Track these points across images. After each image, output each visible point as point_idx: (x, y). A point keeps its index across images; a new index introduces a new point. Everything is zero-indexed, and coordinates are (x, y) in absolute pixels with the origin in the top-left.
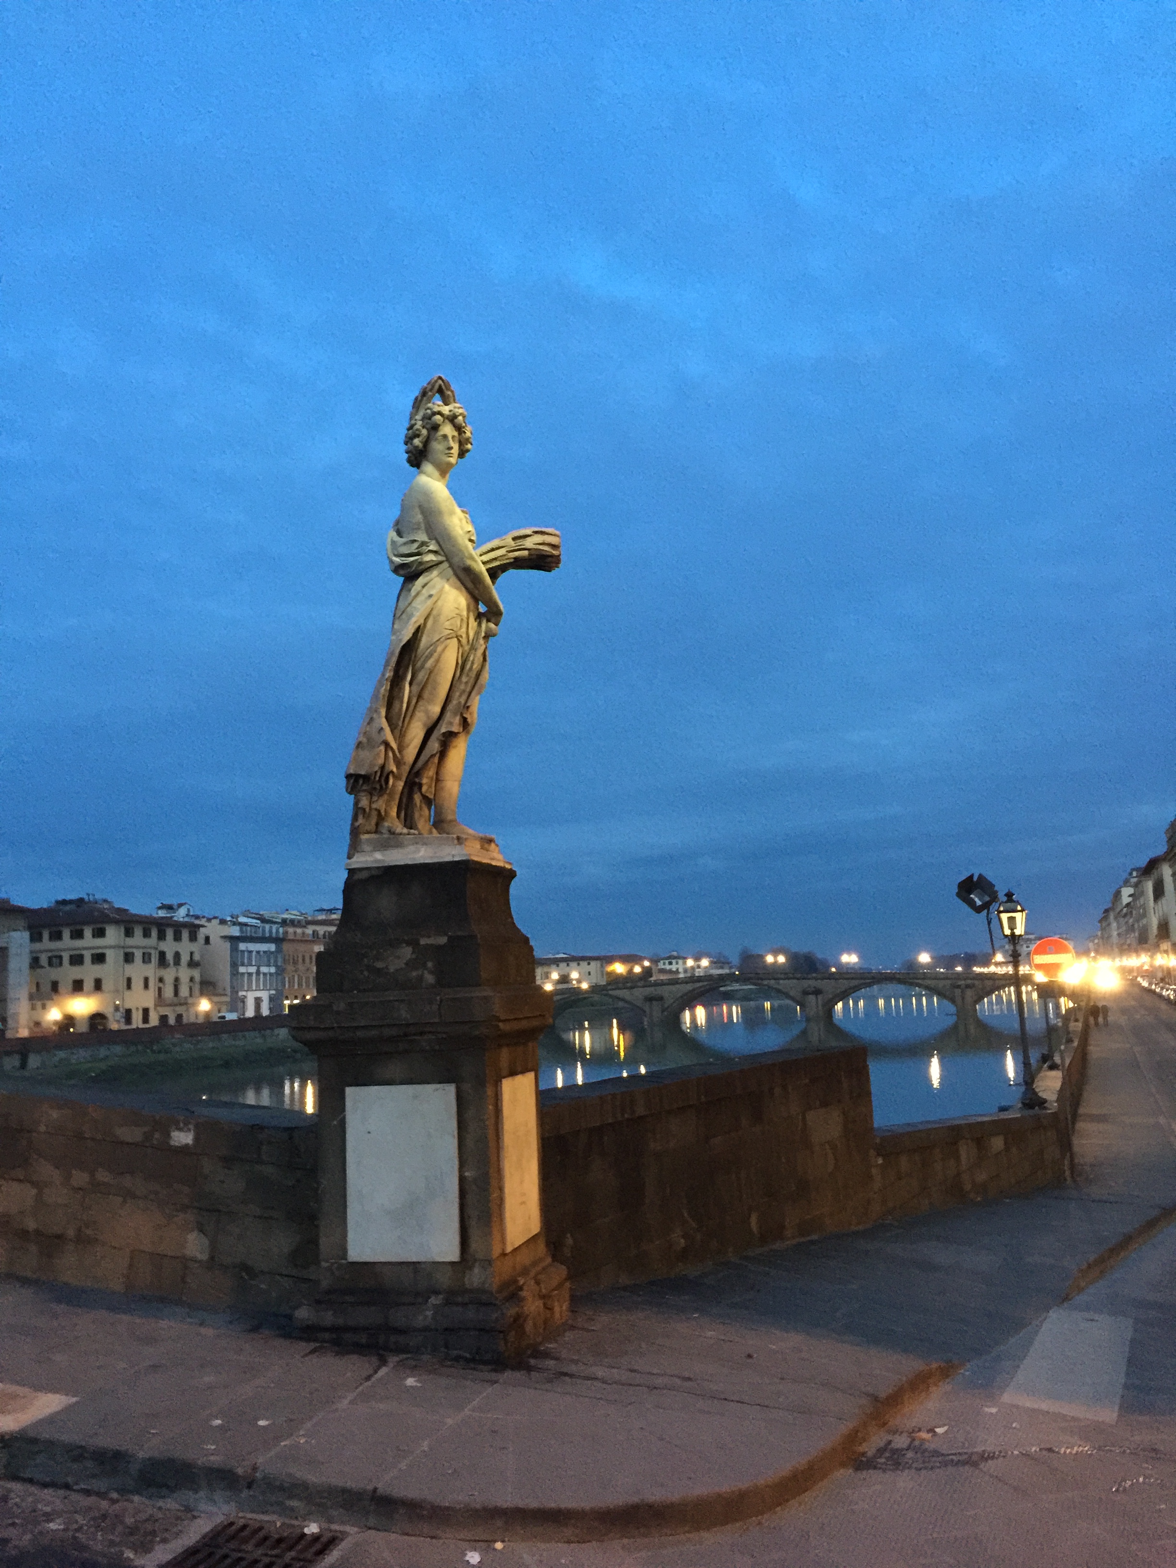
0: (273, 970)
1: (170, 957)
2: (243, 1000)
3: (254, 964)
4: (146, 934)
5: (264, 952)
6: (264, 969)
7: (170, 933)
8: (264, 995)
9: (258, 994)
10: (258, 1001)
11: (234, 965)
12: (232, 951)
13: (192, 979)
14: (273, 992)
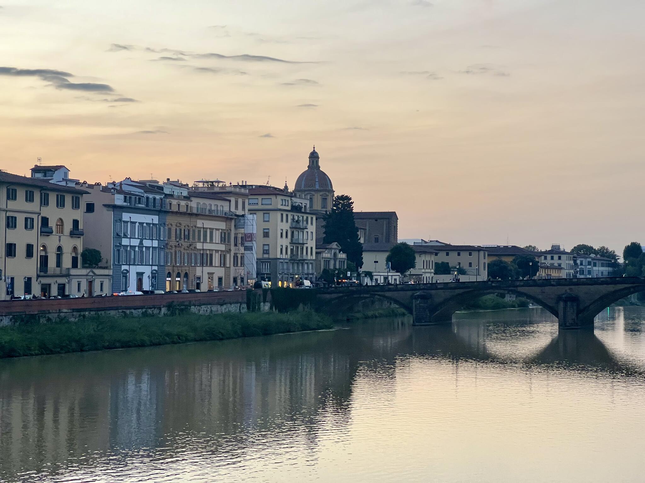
0: (155, 244)
1: (52, 224)
2: (125, 274)
3: (137, 237)
4: (30, 198)
5: (148, 224)
6: (147, 243)
7: (52, 198)
8: (147, 270)
9: (140, 269)
10: (140, 275)
11: (118, 236)
12: (115, 221)
13: (75, 249)
14: (156, 268)
